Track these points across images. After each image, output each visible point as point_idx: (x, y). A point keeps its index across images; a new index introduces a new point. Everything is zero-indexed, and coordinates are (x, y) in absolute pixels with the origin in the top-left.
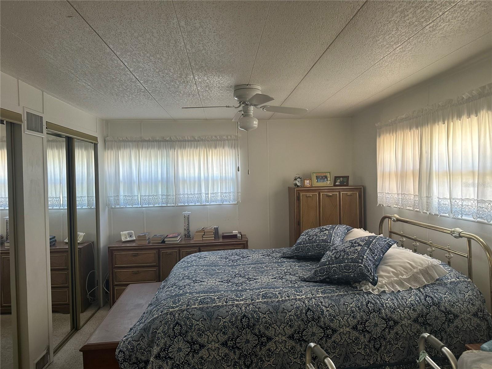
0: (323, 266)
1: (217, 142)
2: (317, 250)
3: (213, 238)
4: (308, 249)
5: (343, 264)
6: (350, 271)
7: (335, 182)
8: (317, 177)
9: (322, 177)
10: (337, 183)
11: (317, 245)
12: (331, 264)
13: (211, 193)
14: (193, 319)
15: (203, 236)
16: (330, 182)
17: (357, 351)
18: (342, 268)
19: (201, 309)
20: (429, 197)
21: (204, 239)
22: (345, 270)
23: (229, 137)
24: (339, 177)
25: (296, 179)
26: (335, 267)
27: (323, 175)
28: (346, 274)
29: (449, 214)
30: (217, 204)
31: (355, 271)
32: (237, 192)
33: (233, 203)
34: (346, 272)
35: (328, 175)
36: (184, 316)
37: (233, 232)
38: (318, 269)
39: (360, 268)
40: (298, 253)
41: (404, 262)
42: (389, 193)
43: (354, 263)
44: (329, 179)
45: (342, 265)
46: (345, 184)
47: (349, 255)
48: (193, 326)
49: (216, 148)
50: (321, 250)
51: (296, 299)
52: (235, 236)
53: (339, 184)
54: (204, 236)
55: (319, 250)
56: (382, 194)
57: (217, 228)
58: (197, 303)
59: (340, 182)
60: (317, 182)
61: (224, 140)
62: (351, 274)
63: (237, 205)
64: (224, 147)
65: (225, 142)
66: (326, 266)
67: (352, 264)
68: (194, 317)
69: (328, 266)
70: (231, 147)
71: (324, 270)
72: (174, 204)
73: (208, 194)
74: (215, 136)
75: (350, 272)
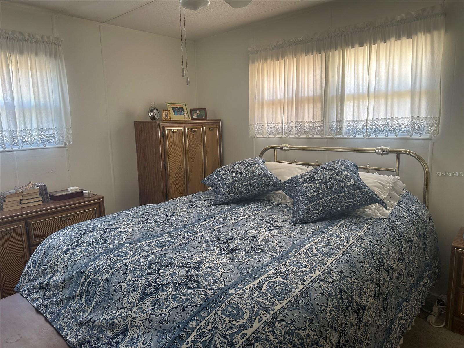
0: (315, 201)
1: (24, 43)
2: (259, 187)
3: (41, 203)
4: (246, 189)
5: (343, 194)
6: (355, 199)
8: (174, 109)
9: (179, 109)
10: (194, 117)
11: (257, 182)
12: (326, 197)
13: (21, 131)
14: (299, 330)
15: (21, 203)
16: (187, 115)
17: (401, 284)
18: (343, 198)
19: (291, 306)
20: (340, 121)
21: (23, 206)
22: (348, 199)
23: (46, 39)
24: (196, 110)
25: (152, 111)
26: (333, 199)
27: (179, 107)
28: (349, 204)
31: (362, 198)
32: (67, 129)
33: (58, 146)
34: (349, 202)
35: (184, 107)
36: (283, 332)
37: (69, 188)
38: (309, 205)
39: (368, 194)
42: (272, 123)
43: (357, 189)
44: (186, 112)
45: (341, 194)
46: (203, 117)
47: (345, 183)
48: (304, 342)
49: (21, 52)
50: (263, 186)
53: (197, 117)
54: (23, 202)
55: (261, 187)
56: (262, 125)
57: (45, 186)
59: (198, 115)
60: (175, 115)
61: (37, 42)
62: (355, 202)
63: (65, 149)
64: (36, 54)
65: (38, 45)
66: (321, 200)
67: (356, 191)
68: (297, 324)
69: (323, 200)
70: (50, 56)
71: (319, 205)
73: (16, 131)
74: (20, 33)
75: (355, 201)
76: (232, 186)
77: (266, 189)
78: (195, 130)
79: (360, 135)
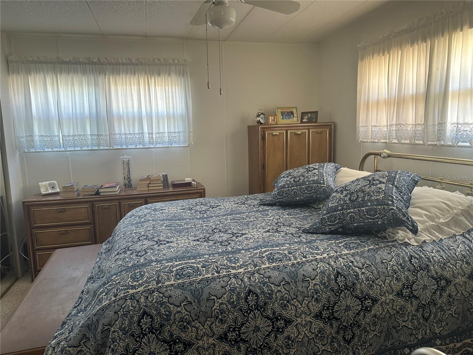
0: (333, 212)
1: (161, 67)
2: (307, 193)
3: (162, 187)
4: (294, 193)
5: (364, 208)
6: (376, 216)
7: (302, 118)
8: (283, 114)
9: (288, 113)
10: (304, 120)
11: (306, 188)
12: (345, 209)
13: (156, 133)
14: (171, 304)
15: (148, 186)
16: (297, 118)
17: (402, 325)
18: (363, 213)
19: (181, 286)
20: (442, 124)
21: (150, 188)
22: (368, 215)
23: (176, 61)
24: (307, 113)
25: (258, 116)
26: (352, 212)
27: (289, 111)
28: (370, 221)
29: (470, 143)
30: (164, 146)
31: (385, 216)
32: (189, 132)
33: (184, 145)
34: (370, 219)
35: (294, 111)
36: (155, 300)
37: (186, 179)
38: (326, 216)
39: (392, 213)
40: (282, 198)
41: (438, 202)
42: (375, 126)
43: (381, 205)
44: (295, 115)
45: (362, 209)
46: (314, 120)
47: (371, 196)
48: (171, 315)
49: (159, 74)
50: (312, 193)
51: (316, 260)
52: (189, 184)
53: (307, 121)
54: (150, 185)
55: (310, 194)
56: (366, 128)
57: (166, 175)
58: (172, 277)
59: (308, 119)
60: (283, 119)
61: (170, 65)
62: (377, 220)
63: (188, 148)
64: (169, 75)
65: (171, 67)
66: (339, 212)
67: (380, 207)
68: (171, 300)
69: (340, 212)
70: (179, 75)
71: (336, 218)
72: (108, 147)
73: (152, 133)
74: (158, 59)
75: (377, 218)
76: (281, 189)
77: (314, 196)
78: (300, 134)
79: (466, 142)
